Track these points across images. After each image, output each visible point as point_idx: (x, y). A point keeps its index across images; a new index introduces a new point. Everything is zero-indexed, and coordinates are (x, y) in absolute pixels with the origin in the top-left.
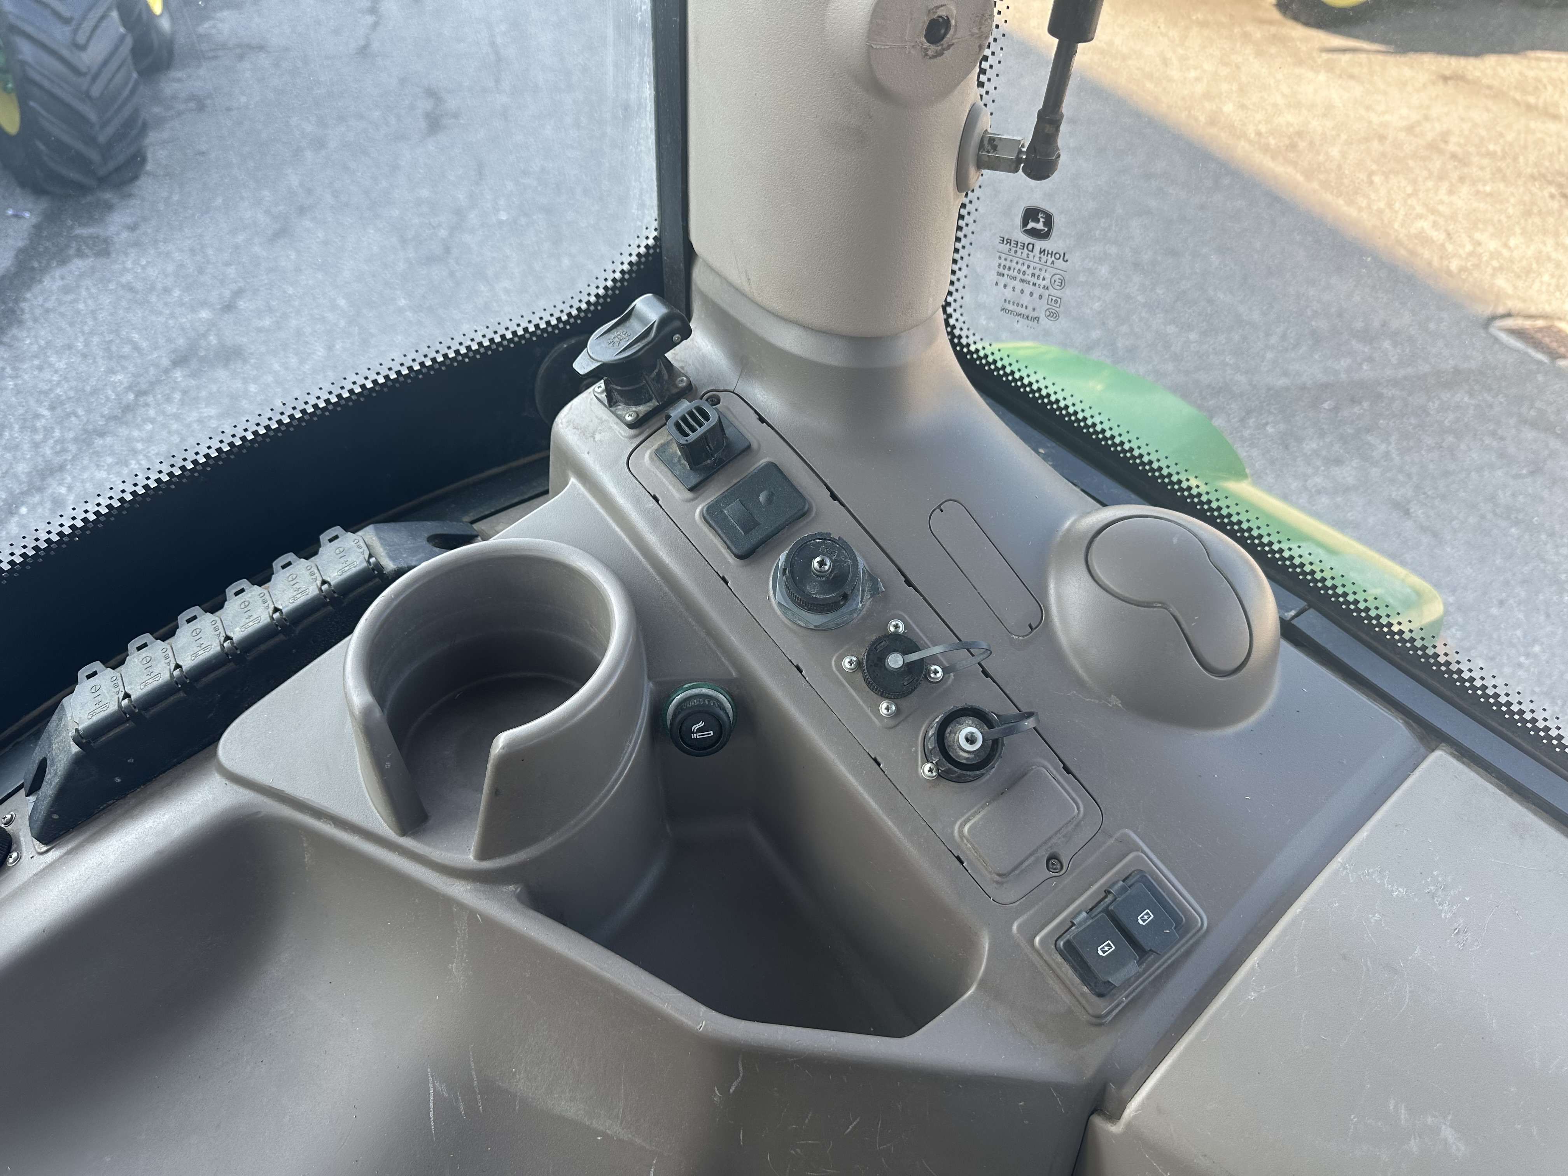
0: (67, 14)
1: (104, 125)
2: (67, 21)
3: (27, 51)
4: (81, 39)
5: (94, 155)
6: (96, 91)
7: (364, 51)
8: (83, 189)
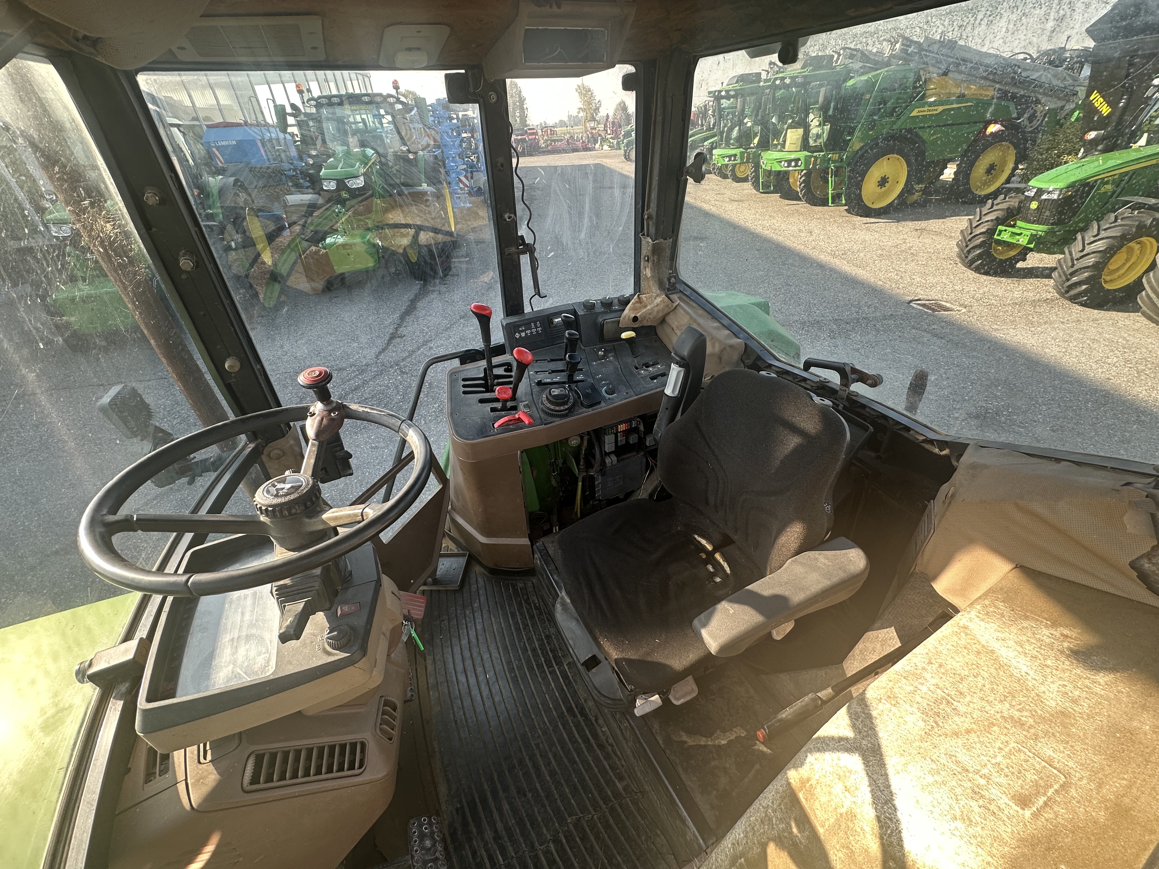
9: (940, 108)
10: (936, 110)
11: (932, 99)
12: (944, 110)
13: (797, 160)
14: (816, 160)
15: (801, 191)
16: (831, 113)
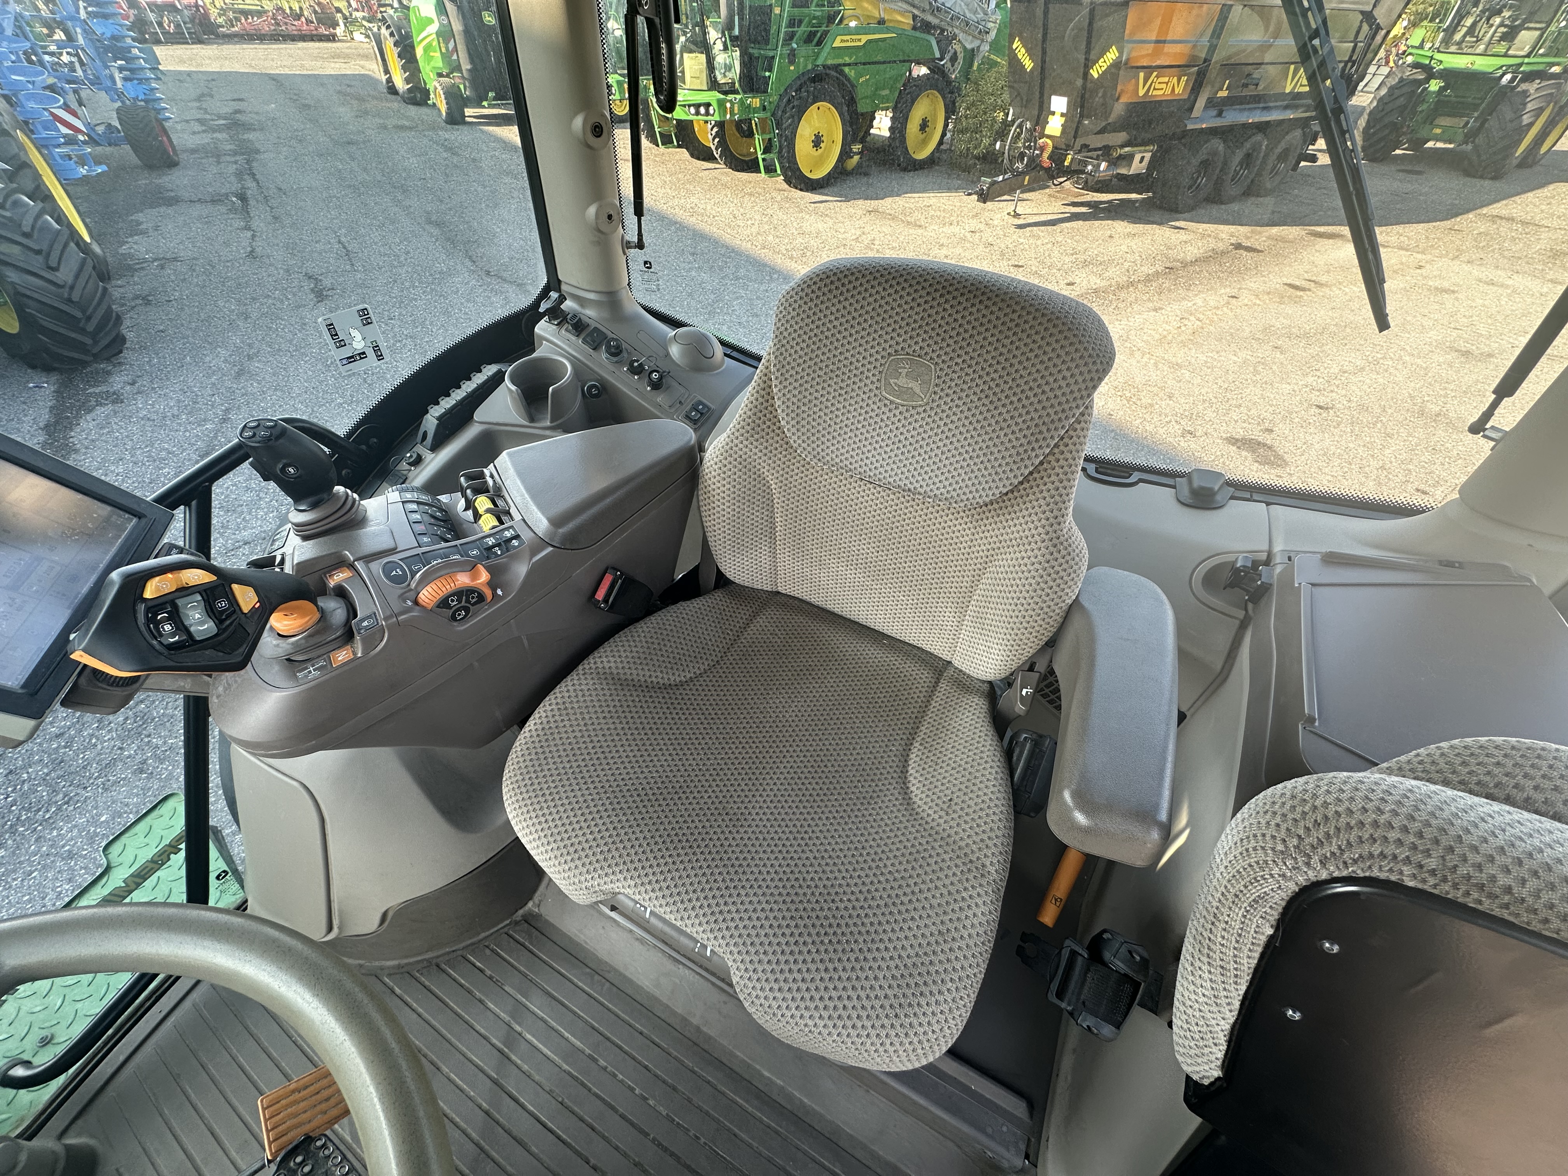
0: (37, 247)
1: (89, 318)
2: (38, 252)
3: (13, 276)
4: (53, 263)
5: (88, 341)
6: (76, 296)
7: (252, 254)
8: (84, 364)
9: (864, 38)
10: (860, 40)
11: (853, 24)
12: (869, 41)
13: (708, 105)
14: (732, 108)
15: (717, 149)
16: (736, 32)
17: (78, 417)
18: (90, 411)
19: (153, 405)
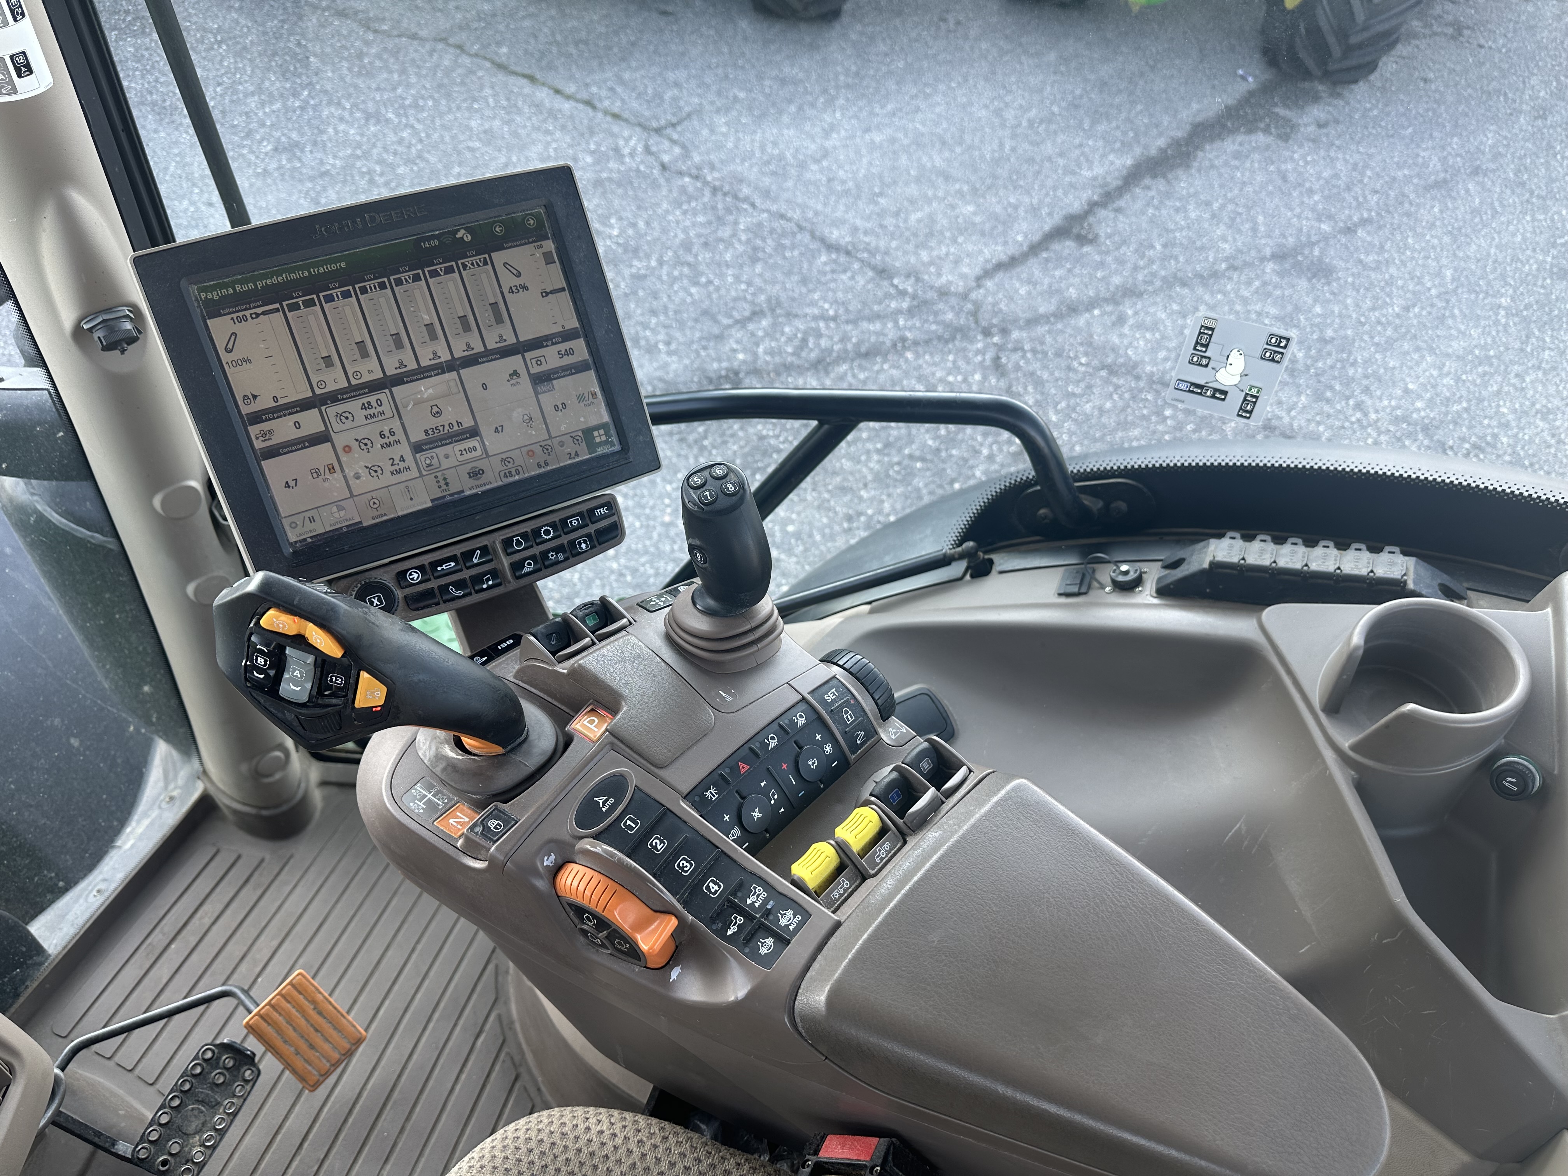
17: (1233, 131)
18: (1250, 131)
19: (1307, 163)
